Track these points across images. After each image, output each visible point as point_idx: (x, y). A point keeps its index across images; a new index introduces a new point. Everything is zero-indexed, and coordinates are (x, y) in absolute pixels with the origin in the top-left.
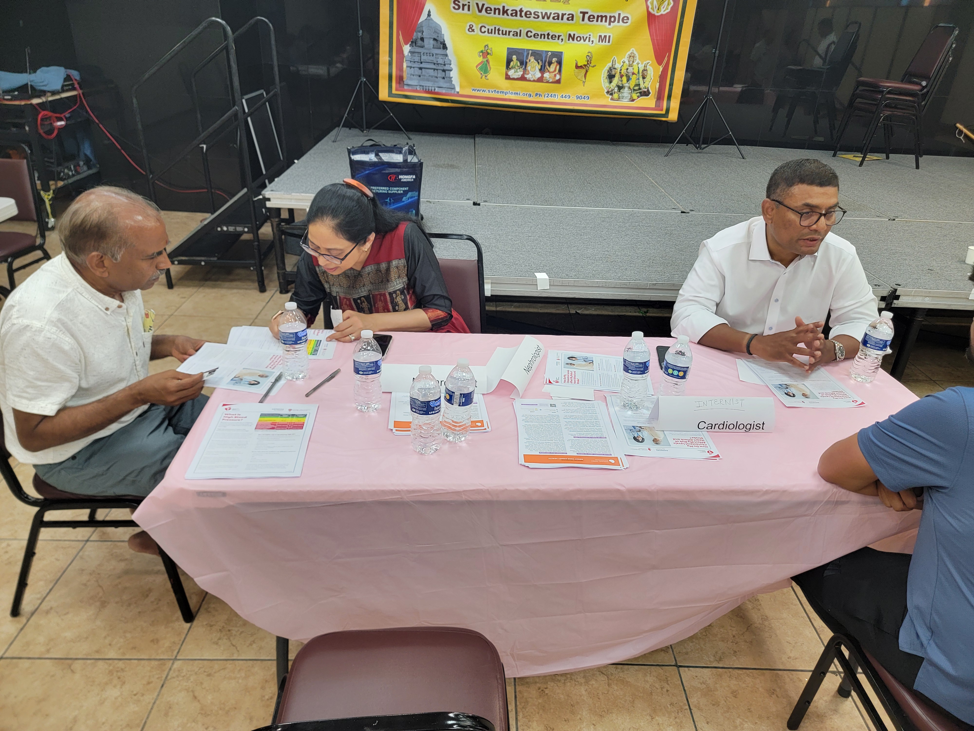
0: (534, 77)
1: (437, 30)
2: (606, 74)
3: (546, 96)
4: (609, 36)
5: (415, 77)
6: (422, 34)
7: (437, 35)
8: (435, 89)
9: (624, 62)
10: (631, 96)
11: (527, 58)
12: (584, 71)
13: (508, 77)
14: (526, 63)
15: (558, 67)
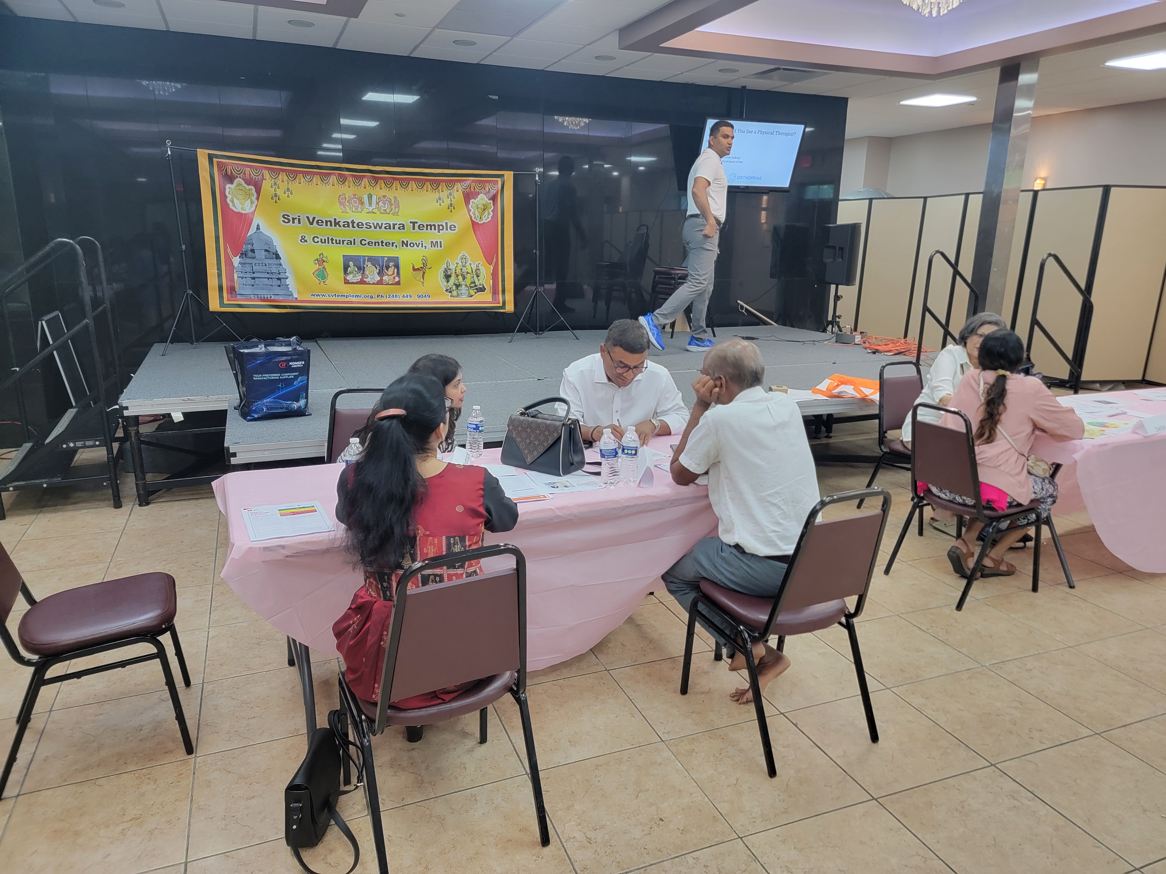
0: (373, 280)
1: (268, 242)
2: (443, 275)
3: (388, 296)
4: (441, 242)
5: (248, 286)
6: (253, 246)
7: (268, 246)
8: (271, 297)
9: (457, 264)
10: (469, 293)
11: (364, 263)
12: (421, 273)
13: (347, 282)
14: (364, 268)
15: (396, 270)
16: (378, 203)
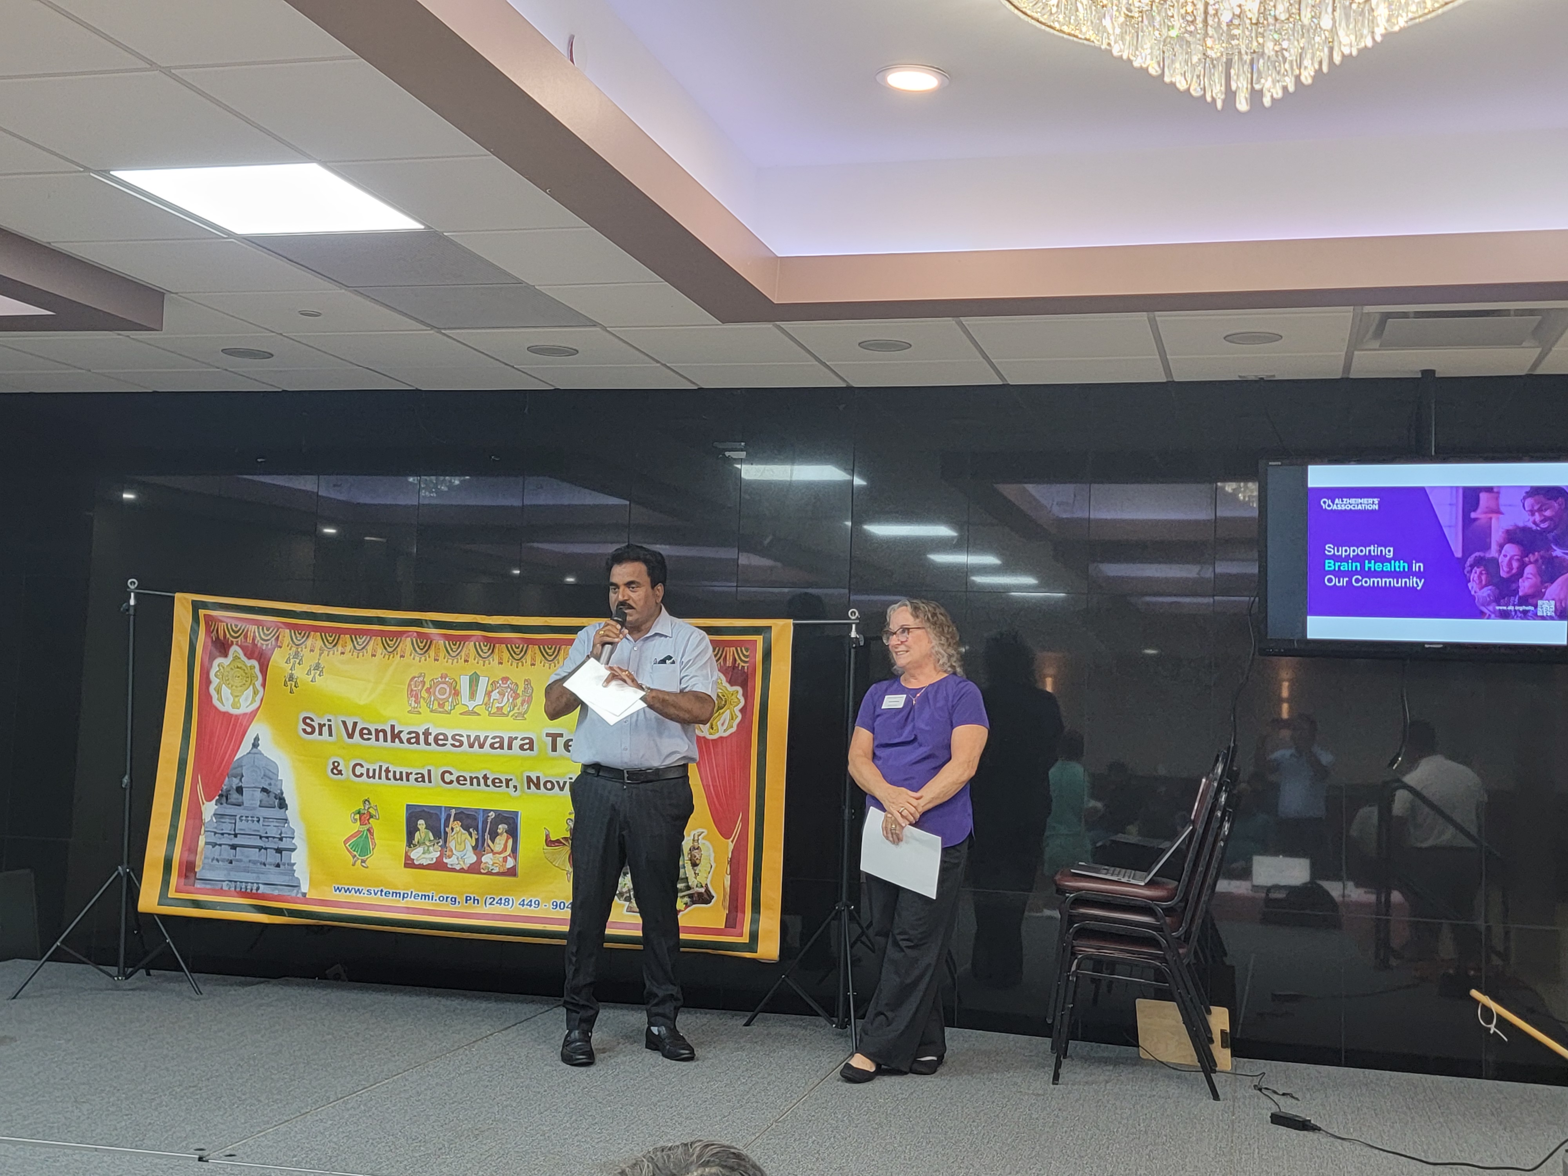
0: (461, 863)
1: (270, 772)
3: (489, 901)
5: (219, 863)
6: (241, 780)
7: (269, 781)
8: (258, 889)
11: (446, 825)
12: (565, 850)
13: (409, 864)
14: (446, 833)
15: (510, 842)
16: (488, 694)
